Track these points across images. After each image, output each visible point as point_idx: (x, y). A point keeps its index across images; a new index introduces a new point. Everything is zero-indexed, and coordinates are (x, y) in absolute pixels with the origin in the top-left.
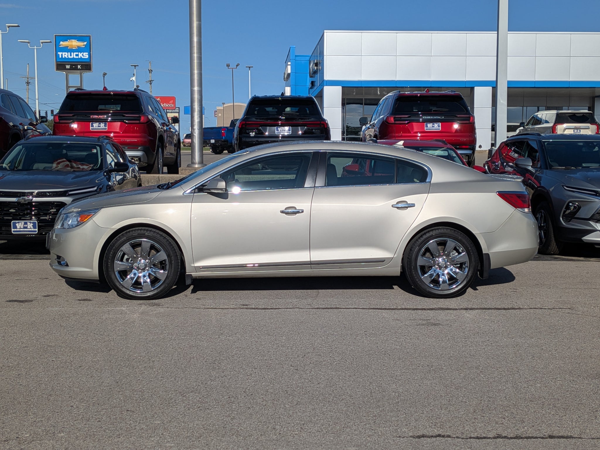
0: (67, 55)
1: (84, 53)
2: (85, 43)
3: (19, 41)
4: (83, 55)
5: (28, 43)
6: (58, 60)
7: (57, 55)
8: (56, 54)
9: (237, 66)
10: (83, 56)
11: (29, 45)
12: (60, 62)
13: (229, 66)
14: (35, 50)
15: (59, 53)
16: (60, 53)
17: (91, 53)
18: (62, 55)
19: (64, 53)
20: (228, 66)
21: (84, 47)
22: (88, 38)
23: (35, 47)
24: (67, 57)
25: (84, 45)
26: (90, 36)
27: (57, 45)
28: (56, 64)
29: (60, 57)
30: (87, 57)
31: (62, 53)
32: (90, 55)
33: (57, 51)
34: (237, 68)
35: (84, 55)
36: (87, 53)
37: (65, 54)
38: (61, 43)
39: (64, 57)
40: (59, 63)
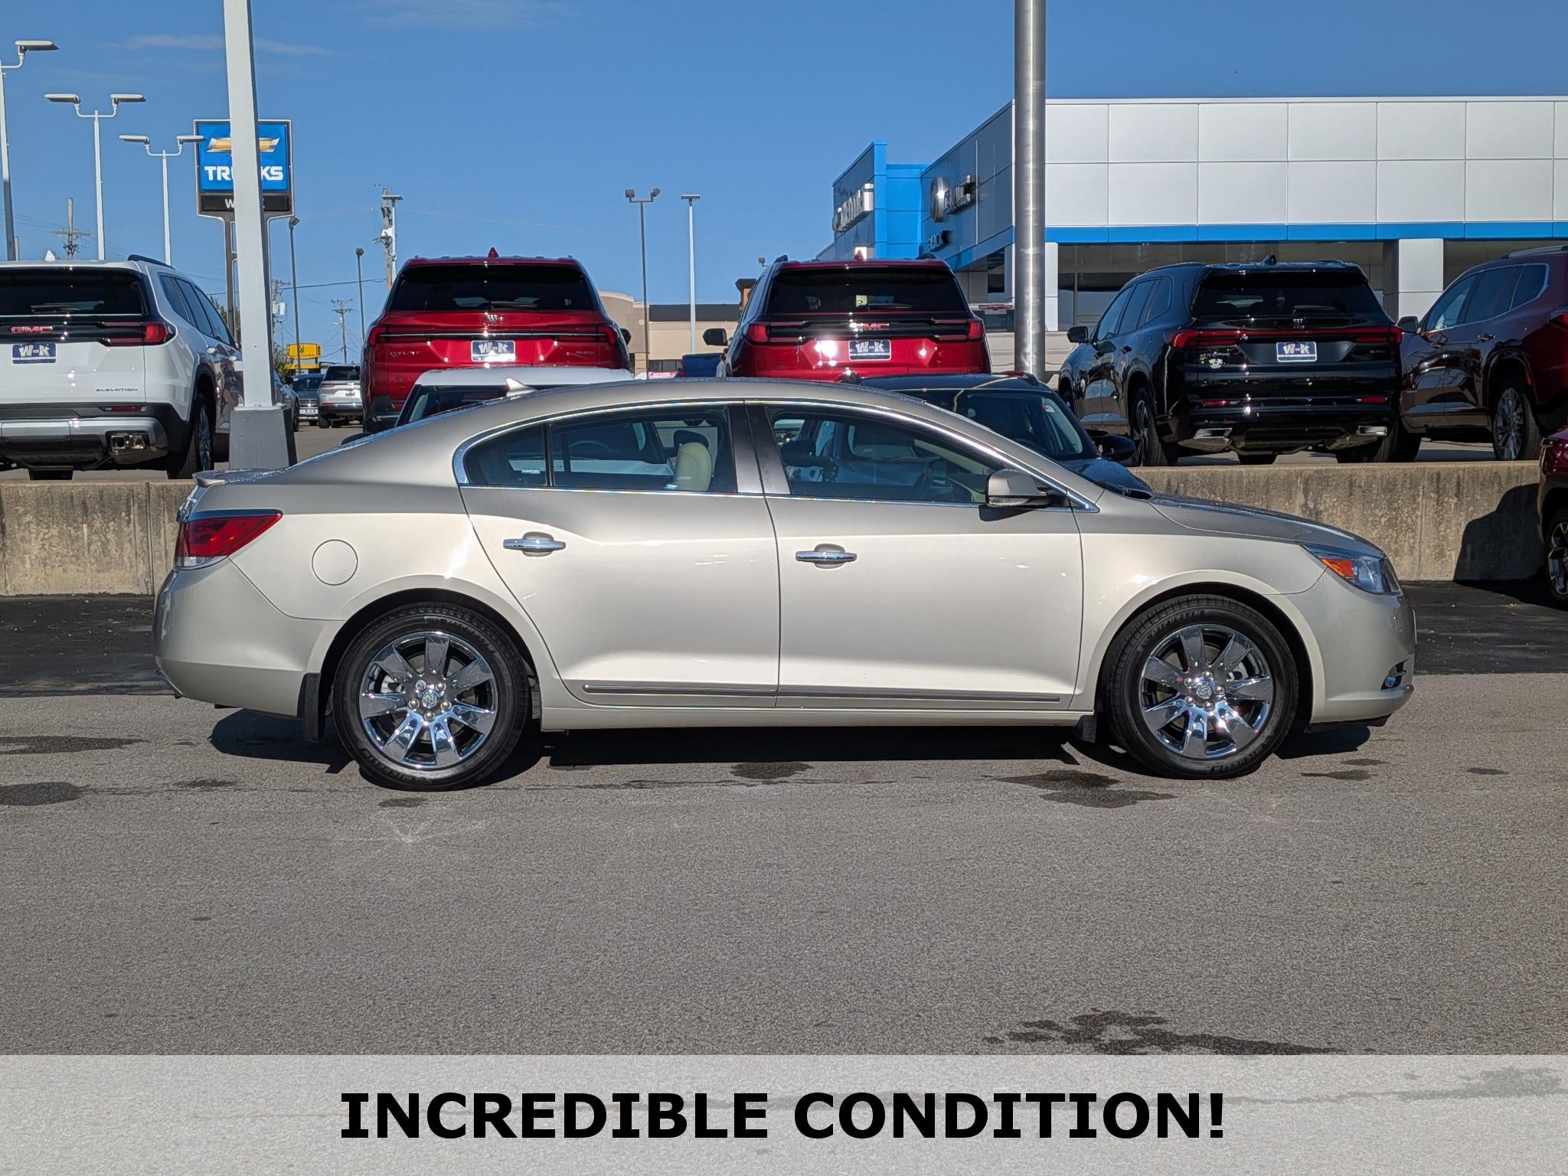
0: (228, 173)
1: (273, 169)
2: (276, 142)
3: (121, 137)
4: (269, 172)
5: (146, 142)
6: (204, 187)
7: (202, 175)
8: (199, 170)
9: (654, 195)
10: (271, 175)
11: (148, 148)
12: (210, 191)
13: (633, 196)
14: (164, 161)
15: (206, 168)
16: (210, 169)
17: (291, 167)
18: (215, 173)
19: (220, 169)
20: (630, 195)
21: (272, 151)
22: (283, 128)
23: (164, 155)
24: (227, 178)
25: (272, 147)
26: (287, 123)
27: (201, 145)
28: (199, 196)
29: (211, 178)
30: (281, 177)
31: (214, 168)
32: (287, 173)
33: (202, 162)
34: (652, 201)
35: (273, 173)
36: (280, 168)
37: (223, 171)
38: (213, 141)
39: (219, 178)
40: (208, 194)
